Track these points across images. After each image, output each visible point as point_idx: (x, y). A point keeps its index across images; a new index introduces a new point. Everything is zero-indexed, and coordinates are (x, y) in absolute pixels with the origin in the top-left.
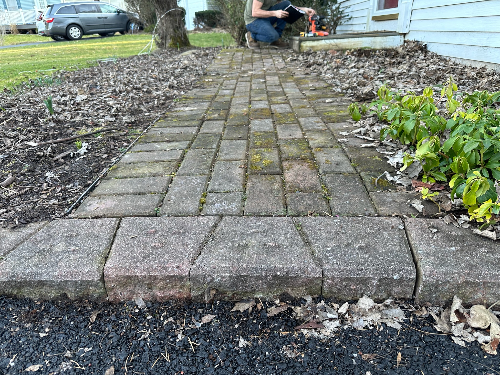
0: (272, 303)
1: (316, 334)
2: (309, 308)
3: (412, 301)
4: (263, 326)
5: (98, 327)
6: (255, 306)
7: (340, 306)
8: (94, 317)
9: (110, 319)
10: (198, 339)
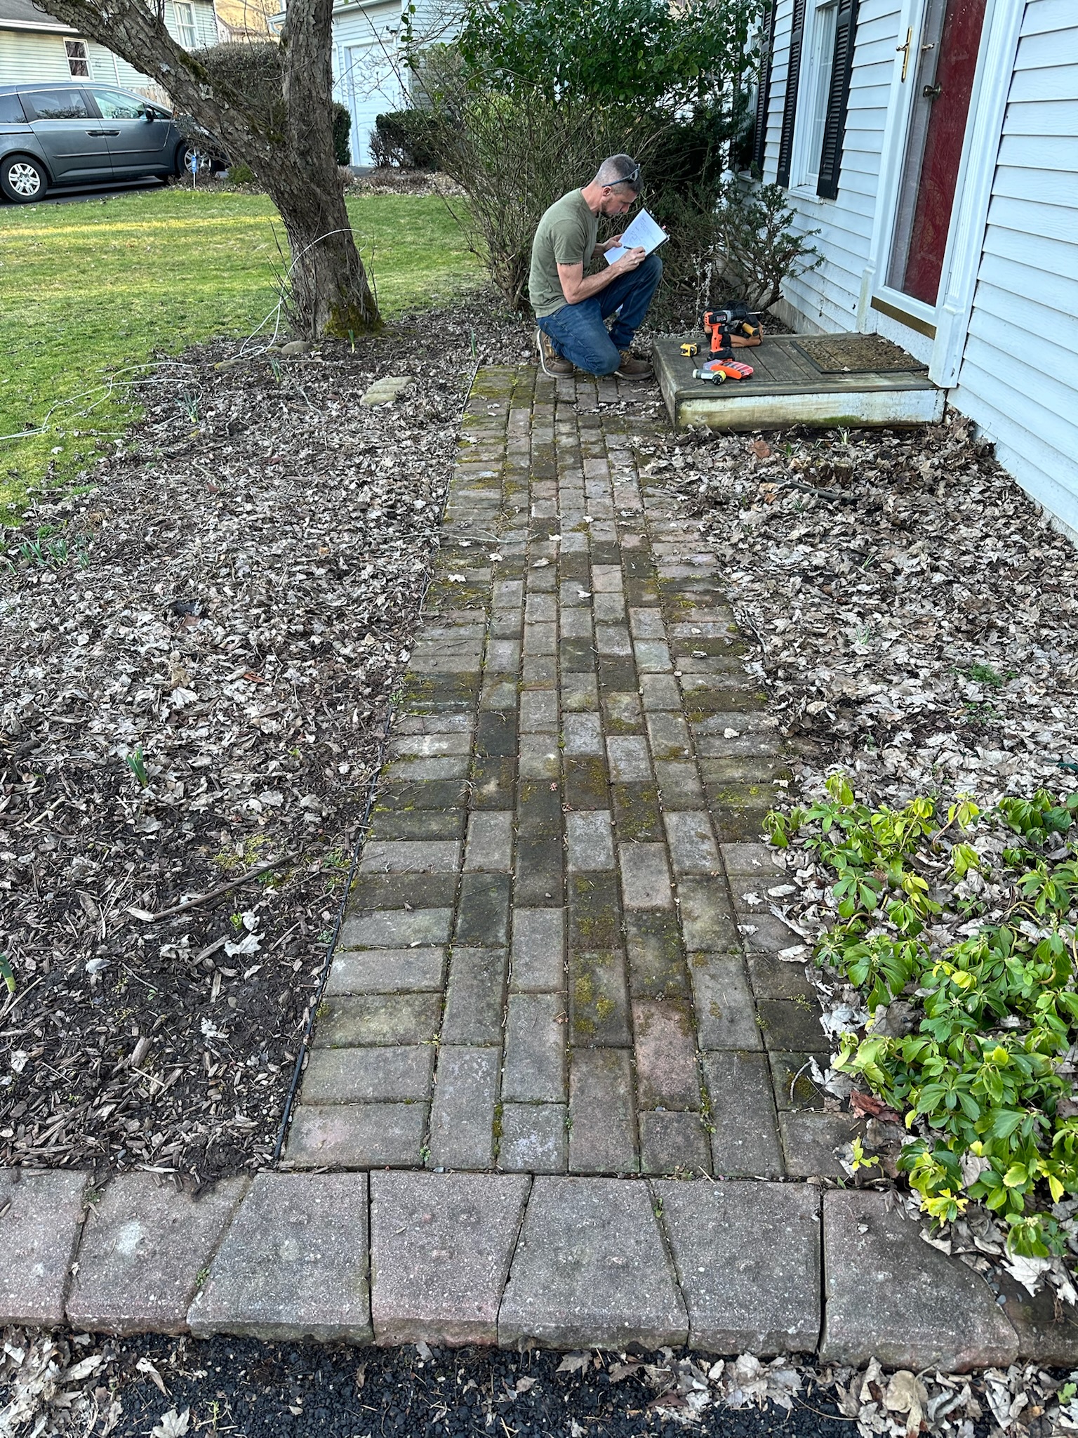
0: (615, 1357)
1: (676, 1416)
2: (668, 1369)
3: (814, 1357)
4: (604, 1400)
5: (371, 1396)
6: (591, 1363)
7: (712, 1365)
8: (362, 1378)
9: (385, 1380)
10: (514, 1421)
